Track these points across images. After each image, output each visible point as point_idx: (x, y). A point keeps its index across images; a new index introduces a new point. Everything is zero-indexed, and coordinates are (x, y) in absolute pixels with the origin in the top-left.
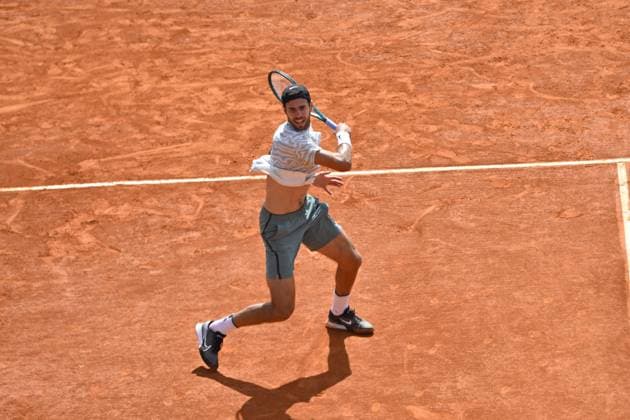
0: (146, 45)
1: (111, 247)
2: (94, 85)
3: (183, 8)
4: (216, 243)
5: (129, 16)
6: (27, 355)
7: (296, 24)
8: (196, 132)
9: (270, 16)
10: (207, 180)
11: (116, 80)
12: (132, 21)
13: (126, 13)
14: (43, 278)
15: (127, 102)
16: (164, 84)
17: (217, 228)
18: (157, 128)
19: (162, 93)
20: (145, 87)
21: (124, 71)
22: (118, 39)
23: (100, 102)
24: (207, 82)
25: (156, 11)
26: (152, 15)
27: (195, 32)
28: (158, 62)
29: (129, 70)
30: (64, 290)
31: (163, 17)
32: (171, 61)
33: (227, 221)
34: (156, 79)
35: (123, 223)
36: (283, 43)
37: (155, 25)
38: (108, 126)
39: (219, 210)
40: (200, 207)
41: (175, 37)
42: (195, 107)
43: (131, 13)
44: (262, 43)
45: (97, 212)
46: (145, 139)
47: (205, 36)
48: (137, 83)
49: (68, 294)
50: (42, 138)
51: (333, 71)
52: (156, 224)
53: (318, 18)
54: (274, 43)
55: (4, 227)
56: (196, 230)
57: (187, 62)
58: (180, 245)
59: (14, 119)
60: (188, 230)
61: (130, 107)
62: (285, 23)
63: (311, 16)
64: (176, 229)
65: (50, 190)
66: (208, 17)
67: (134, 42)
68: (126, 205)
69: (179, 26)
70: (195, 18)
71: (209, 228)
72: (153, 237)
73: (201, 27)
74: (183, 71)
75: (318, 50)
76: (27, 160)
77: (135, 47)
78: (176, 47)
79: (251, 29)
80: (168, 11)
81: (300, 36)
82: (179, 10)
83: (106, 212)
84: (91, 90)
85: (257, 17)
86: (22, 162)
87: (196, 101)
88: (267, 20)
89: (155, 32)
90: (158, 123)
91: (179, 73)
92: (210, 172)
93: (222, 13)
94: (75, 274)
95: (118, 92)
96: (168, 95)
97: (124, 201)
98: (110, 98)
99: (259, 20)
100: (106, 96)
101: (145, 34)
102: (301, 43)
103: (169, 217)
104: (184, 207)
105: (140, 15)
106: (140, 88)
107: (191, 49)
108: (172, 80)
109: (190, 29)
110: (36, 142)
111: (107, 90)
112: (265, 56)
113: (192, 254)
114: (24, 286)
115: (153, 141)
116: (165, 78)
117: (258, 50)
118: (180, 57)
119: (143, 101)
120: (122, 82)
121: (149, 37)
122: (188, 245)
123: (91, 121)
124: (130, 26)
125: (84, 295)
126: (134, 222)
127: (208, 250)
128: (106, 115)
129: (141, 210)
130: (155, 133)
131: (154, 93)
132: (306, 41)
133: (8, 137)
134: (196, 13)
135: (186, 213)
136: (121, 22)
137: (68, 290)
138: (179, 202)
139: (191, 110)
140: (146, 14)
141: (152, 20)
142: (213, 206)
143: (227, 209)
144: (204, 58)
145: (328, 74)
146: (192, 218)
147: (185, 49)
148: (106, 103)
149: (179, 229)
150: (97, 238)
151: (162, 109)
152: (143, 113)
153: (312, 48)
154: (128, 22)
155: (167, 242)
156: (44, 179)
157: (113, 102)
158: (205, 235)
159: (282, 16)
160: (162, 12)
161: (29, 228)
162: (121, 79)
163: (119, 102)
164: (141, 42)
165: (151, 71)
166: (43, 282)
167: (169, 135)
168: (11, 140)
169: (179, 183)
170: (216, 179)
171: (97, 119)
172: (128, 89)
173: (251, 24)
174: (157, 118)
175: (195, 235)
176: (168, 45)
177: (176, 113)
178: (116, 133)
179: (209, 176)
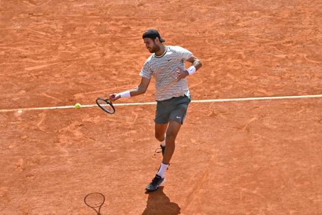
0: (108, 35)
1: (91, 138)
2: (82, 55)
3: (127, 16)
4: (144, 136)
5: (100, 20)
6: (48, 193)
7: (185, 24)
8: (134, 79)
9: (172, 20)
10: (140, 104)
11: (93, 53)
12: (101, 22)
13: (98, 18)
14: (56, 154)
15: (99, 64)
16: (117, 55)
17: (145, 129)
18: (114, 77)
19: (116, 59)
20: (108, 56)
21: (97, 48)
22: (94, 32)
23: (84, 64)
24: (140, 54)
25: (115, 17)
26: (112, 20)
27: (133, 28)
28: (114, 43)
29: (100, 48)
30: (67, 160)
31: (117, 20)
32: (121, 43)
33: (150, 125)
34: (113, 52)
35: (97, 125)
36: (179, 34)
37: (113, 25)
38: (89, 76)
39: (146, 119)
40: (136, 117)
41: (124, 30)
42: (133, 67)
43: (101, 18)
44: (168, 34)
45: (83, 120)
46: (108, 83)
47: (138, 30)
48: (104, 54)
49: (68, 162)
50: (55, 82)
51: (204, 48)
52: (113, 126)
53: (197, 21)
54: (174, 34)
55: (36, 128)
56: (134, 129)
57: (129, 44)
58: (126, 137)
59: (41, 72)
60: (130, 129)
61: (100, 66)
62: (179, 24)
63: (193, 20)
64: (124, 129)
65: (59, 109)
66: (140, 21)
67: (102, 34)
68: (98, 117)
69: (125, 25)
70: (133, 21)
71: (141, 128)
72: (112, 133)
73: (136, 26)
74: (127, 48)
75: (196, 37)
76: (47, 94)
77: (103, 36)
78: (124, 36)
79: (162, 27)
80: (120, 17)
81: (187, 30)
82: (125, 17)
83: (89, 120)
84: (80, 58)
85: (166, 21)
86: (45, 95)
87: (133, 63)
88: (170, 22)
89: (113, 28)
90: (115, 75)
91: (124, 49)
92: (141, 100)
93: (147, 19)
94: (72, 152)
95: (94, 59)
96: (120, 60)
97: (97, 114)
98: (91, 62)
99: (166, 22)
100: (88, 61)
101: (108, 29)
102: (188, 34)
103: (120, 123)
104: (128, 118)
105: (106, 19)
106: (105, 57)
107: (131, 37)
108: (122, 53)
109: (131, 27)
110: (52, 84)
111: (88, 58)
112: (169, 41)
113: (132, 141)
114: (46, 158)
115: (112, 84)
116: (118, 51)
117: (166, 37)
118: (126, 41)
119: (107, 63)
120: (96, 54)
121: (110, 31)
122: (129, 137)
123: (80, 73)
124: (100, 25)
125: (77, 162)
126: (102, 125)
127: (140, 140)
128: (88, 70)
129: (106, 119)
130: (113, 80)
131: (113, 60)
132: (190, 33)
133: (38, 82)
134: (133, 19)
135: (129, 121)
136: (96, 23)
137: (69, 160)
138: (125, 115)
139: (131, 68)
140: (109, 19)
141: (112, 22)
142: (143, 117)
143: (150, 119)
144: (138, 41)
145: (201, 50)
146: (132, 123)
147: (129, 37)
148: (88, 64)
149: (125, 129)
150: (84, 133)
151: (117, 68)
152: (107, 69)
153: (193, 36)
154: (99, 23)
155: (119, 135)
156: (56, 103)
157: (91, 64)
158: (138, 132)
159: (178, 20)
160: (117, 18)
161: (48, 128)
162: (95, 52)
163: (94, 64)
164: (106, 33)
165: (111, 48)
166: (56, 156)
167: (121, 81)
168: (39, 83)
169: (125, 105)
170: (144, 104)
171: (83, 73)
172: (99, 57)
173: (162, 24)
174: (114, 72)
175: (134, 132)
176: (120, 35)
177: (124, 69)
178: (93, 79)
179: (140, 102)
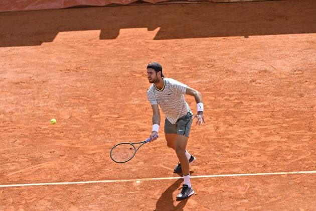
0: (222, 109)
1: (205, 207)
2: (197, 128)
3: (240, 92)
4: (255, 205)
5: (214, 95)
7: (294, 100)
8: (246, 151)
9: (282, 95)
10: (251, 174)
11: (207, 126)
12: (215, 98)
13: (213, 94)
15: (213, 137)
16: (230, 128)
17: (256, 198)
18: (227, 150)
19: (230, 132)
20: (222, 130)
21: (212, 121)
22: (208, 106)
23: (199, 137)
24: (252, 128)
25: (228, 93)
26: (225, 95)
27: (246, 103)
28: (228, 117)
29: (214, 122)
31: (230, 96)
32: (234, 117)
33: (261, 194)
34: (227, 126)
35: (210, 195)
36: (288, 109)
37: (226, 100)
38: (204, 148)
39: (257, 189)
40: (248, 187)
41: (236, 105)
42: (246, 139)
43: (214, 94)
44: (278, 109)
45: (198, 190)
46: (222, 154)
47: (250, 105)
48: (218, 128)
50: (172, 154)
51: (312, 122)
52: (226, 195)
53: (305, 96)
54: (283, 109)
55: (154, 197)
56: (246, 199)
57: (242, 118)
58: (239, 206)
59: (158, 145)
60: (242, 198)
61: (214, 139)
62: (288, 99)
63: (301, 96)
64: (236, 198)
65: (175, 179)
66: (252, 96)
67: (216, 108)
68: (212, 187)
69: (237, 100)
70: (245, 96)
71: (252, 198)
72: (225, 202)
73: (249, 101)
74: (240, 122)
75: (305, 112)
76: (164, 165)
77: (217, 110)
78: (237, 110)
79: (272, 102)
80: (233, 93)
81: (296, 105)
82: (238, 93)
83: (203, 190)
84: (195, 131)
85: (276, 96)
86: (162, 166)
87: (246, 136)
88: (280, 97)
89: (227, 103)
90: (228, 147)
91: (237, 123)
92: (253, 171)
93: (259, 94)
95: (208, 132)
96: (233, 133)
97: (211, 185)
98: (205, 135)
99: (277, 98)
100: (203, 133)
101: (222, 104)
102: (297, 109)
103: (233, 192)
104: (240, 188)
105: (220, 95)
106: (219, 130)
107: (244, 111)
108: (235, 126)
109: (244, 102)
110: (169, 156)
111: (203, 131)
112: (279, 115)
115: (225, 156)
116: (231, 125)
117: (276, 112)
118: (238, 115)
119: (220, 136)
120: (210, 127)
121: (224, 105)
122: (242, 206)
123: (195, 146)
124: (214, 100)
126: (216, 195)
127: (252, 209)
128: (203, 143)
129: (219, 189)
130: (226, 152)
131: (226, 133)
132: (299, 108)
133: (156, 153)
134: (246, 94)
135: (241, 191)
136: (210, 98)
138: (238, 185)
139: (243, 141)
140: (223, 95)
141: (226, 97)
142: (254, 187)
143: (261, 189)
144: (250, 115)
145: (309, 123)
146: (244, 193)
147: (241, 111)
148: (202, 137)
149: (238, 198)
150: (199, 203)
151: (230, 140)
152: (221, 142)
153: (302, 111)
154: (213, 98)
155: (232, 204)
156: (172, 174)
157: (206, 137)
158: (250, 201)
159: (287, 96)
160: (230, 93)
161: (165, 197)
162: (209, 126)
163: (208, 137)
164: (220, 108)
165: (224, 122)
167: (233, 153)
168: (156, 155)
169: (238, 176)
170: (255, 174)
171: (198, 145)
172: (213, 131)
173: (273, 100)
174: (227, 145)
175: (246, 201)
176: (232, 109)
177: (236, 142)
178: (207, 151)
179: (252, 173)
